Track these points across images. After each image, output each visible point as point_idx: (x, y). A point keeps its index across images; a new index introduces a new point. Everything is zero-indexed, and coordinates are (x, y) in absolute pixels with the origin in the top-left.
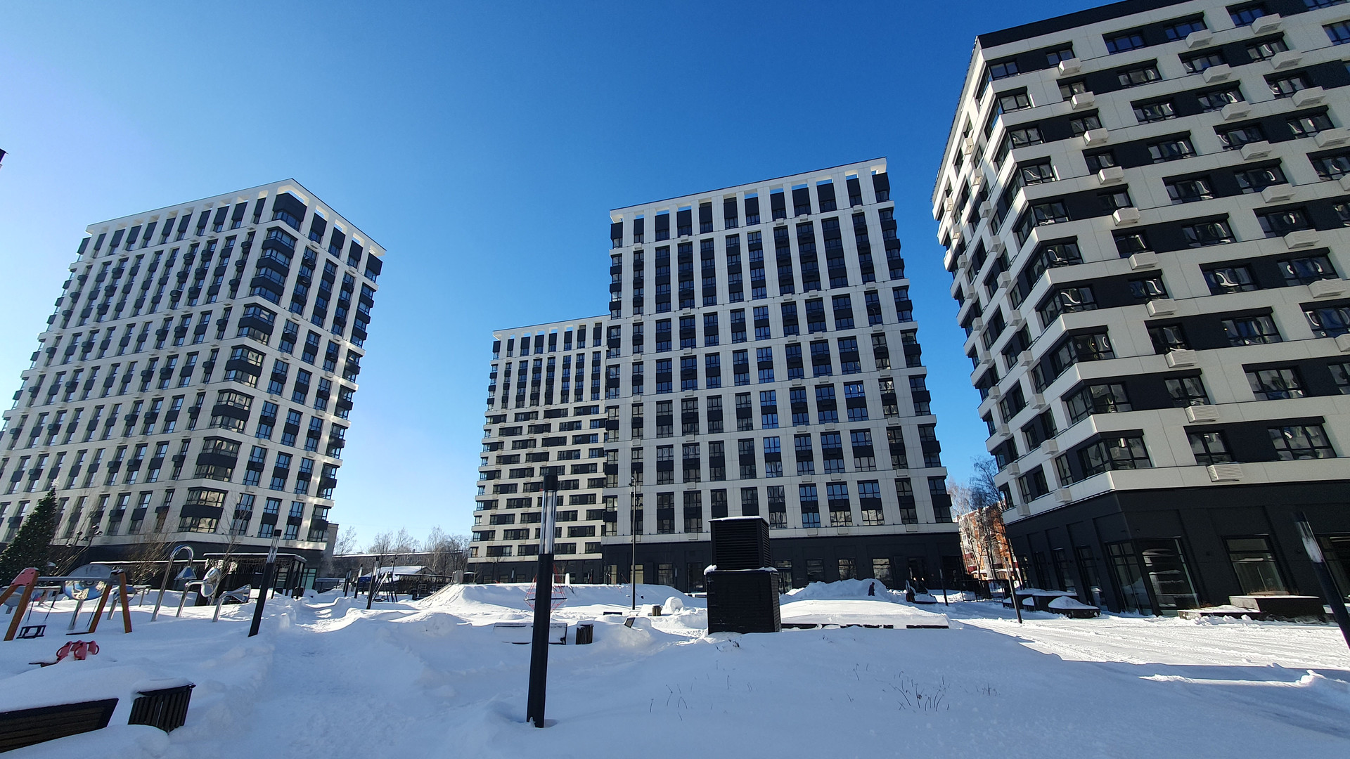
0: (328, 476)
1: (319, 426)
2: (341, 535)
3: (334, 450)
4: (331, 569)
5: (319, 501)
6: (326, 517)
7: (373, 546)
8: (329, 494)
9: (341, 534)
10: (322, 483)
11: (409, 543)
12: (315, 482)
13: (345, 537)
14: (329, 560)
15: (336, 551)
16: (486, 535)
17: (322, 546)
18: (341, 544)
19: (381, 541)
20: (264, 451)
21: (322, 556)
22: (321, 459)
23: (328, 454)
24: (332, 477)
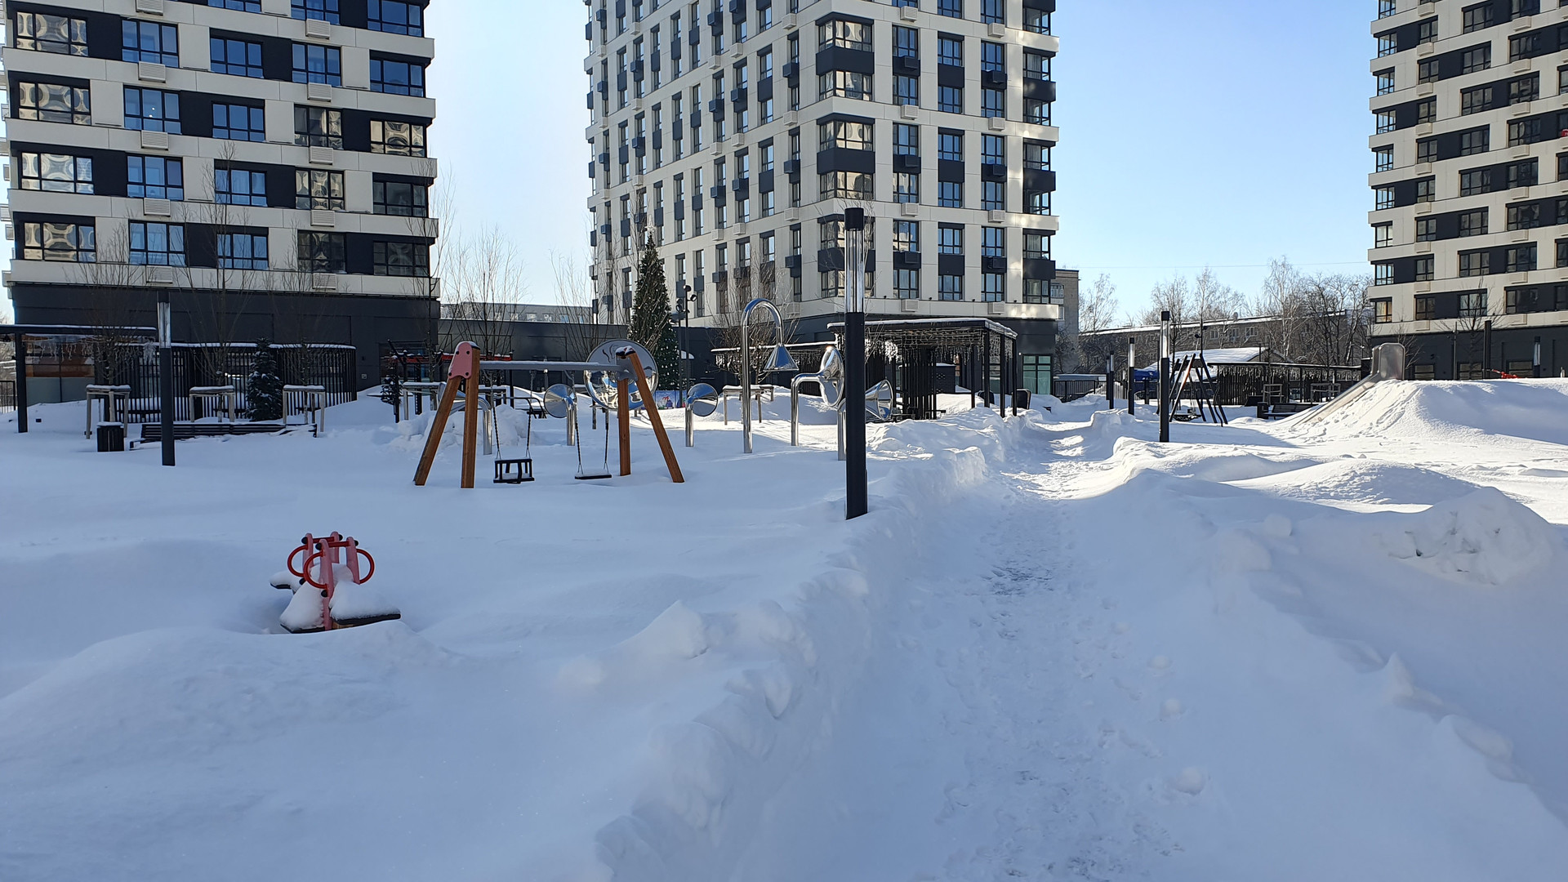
0: (1036, 166)
1: (999, 61)
2: (1087, 293)
3: (1037, 110)
4: (1082, 358)
5: (1030, 221)
6: (1049, 252)
7: (1151, 310)
8: (1045, 204)
9: (1086, 289)
10: (1030, 183)
11: (1222, 299)
12: (1015, 181)
13: (1095, 295)
14: (1073, 339)
15: (1084, 324)
16: (1406, 270)
17: (1053, 312)
18: (1090, 309)
19: (1164, 299)
20: (914, 130)
21: (1056, 331)
22: (1018, 132)
23: (1028, 118)
24: (1045, 168)
